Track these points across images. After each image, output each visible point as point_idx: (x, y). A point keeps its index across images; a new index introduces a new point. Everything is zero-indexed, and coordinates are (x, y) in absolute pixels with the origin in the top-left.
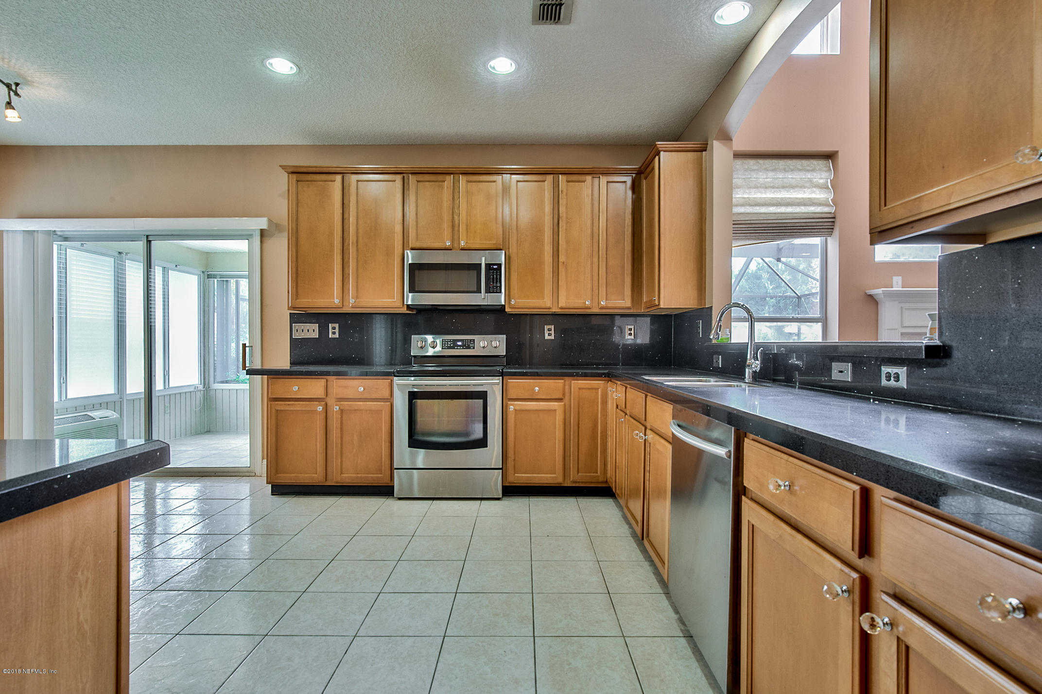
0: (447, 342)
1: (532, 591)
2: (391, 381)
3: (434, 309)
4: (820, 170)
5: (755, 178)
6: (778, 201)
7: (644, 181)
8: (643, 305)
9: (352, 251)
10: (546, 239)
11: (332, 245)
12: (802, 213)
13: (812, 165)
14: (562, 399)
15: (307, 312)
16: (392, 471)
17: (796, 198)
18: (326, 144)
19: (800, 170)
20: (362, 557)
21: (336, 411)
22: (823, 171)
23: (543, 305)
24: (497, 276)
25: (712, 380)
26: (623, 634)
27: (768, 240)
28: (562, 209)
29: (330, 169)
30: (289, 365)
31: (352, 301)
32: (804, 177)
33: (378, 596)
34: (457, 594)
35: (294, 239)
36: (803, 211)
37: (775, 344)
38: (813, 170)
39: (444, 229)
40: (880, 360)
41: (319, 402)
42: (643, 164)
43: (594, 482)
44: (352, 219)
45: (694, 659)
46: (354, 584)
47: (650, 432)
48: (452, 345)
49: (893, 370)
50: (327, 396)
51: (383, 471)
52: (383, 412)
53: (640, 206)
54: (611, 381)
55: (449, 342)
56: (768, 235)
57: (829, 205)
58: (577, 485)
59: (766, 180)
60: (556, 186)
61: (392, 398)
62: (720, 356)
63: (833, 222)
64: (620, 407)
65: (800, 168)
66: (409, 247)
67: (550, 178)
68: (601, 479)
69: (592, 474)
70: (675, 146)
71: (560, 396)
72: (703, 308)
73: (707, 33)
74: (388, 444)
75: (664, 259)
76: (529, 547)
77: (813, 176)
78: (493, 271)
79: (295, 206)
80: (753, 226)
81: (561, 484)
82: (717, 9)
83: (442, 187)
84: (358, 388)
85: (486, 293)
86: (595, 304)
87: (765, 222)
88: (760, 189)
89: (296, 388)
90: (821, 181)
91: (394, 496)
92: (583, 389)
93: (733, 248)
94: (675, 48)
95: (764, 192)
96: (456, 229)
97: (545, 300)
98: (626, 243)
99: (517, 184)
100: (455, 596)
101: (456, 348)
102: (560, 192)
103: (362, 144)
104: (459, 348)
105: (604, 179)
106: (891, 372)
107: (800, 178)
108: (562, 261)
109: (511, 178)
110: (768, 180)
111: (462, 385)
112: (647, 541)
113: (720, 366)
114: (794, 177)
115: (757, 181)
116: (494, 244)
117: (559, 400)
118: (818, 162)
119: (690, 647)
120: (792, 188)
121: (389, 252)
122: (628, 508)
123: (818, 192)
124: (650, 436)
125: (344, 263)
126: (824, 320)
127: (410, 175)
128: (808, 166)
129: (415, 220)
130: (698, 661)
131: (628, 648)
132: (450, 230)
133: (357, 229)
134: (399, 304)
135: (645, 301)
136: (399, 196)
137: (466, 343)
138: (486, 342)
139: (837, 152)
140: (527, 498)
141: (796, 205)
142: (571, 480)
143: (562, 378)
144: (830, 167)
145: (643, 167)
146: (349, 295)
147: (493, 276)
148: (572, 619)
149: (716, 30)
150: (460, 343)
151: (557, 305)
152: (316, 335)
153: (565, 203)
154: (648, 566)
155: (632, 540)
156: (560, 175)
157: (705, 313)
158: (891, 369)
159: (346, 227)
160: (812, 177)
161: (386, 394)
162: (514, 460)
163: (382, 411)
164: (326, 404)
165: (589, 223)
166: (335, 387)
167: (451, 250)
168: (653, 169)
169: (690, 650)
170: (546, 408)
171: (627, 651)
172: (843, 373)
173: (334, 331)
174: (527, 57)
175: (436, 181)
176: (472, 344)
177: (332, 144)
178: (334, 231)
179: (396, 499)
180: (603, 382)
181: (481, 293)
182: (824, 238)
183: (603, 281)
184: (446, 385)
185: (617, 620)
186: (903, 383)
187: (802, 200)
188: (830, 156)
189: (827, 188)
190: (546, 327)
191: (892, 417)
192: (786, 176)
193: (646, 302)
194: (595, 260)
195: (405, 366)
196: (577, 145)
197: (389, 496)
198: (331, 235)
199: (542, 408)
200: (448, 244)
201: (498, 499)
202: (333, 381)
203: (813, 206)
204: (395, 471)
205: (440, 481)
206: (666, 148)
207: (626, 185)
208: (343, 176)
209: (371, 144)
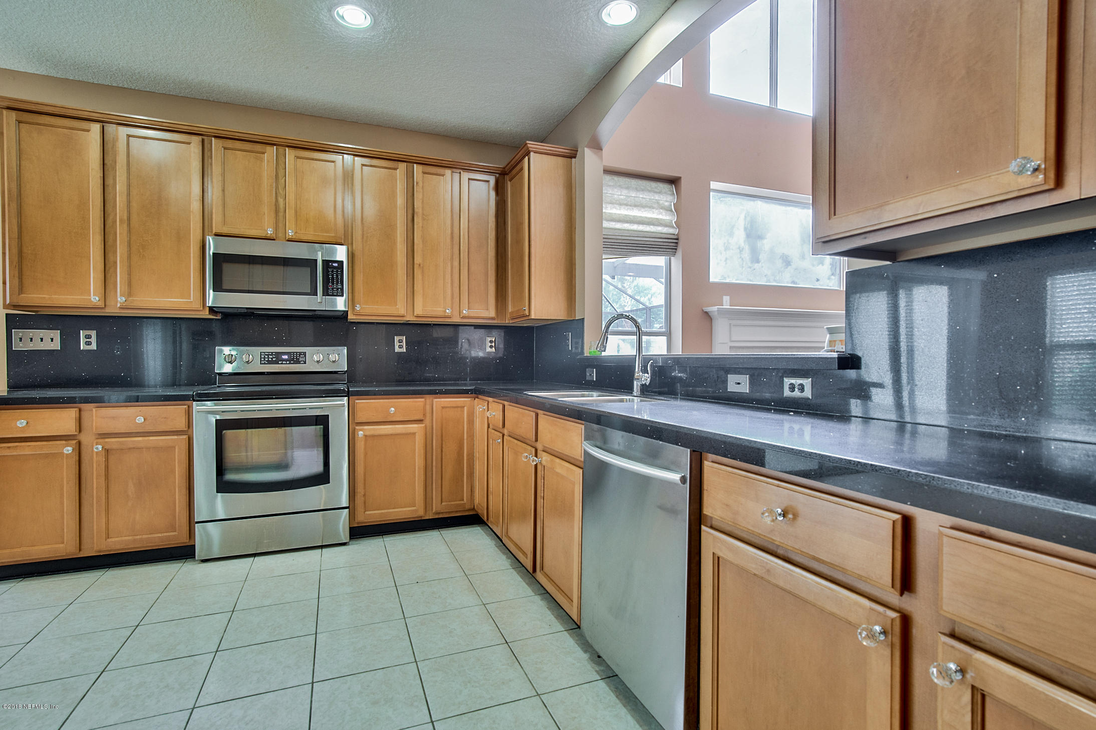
0: (268, 355)
1: (415, 659)
2: (189, 407)
3: (250, 314)
4: (665, 193)
5: (610, 194)
6: (630, 218)
7: (509, 182)
8: (508, 316)
9: (120, 231)
10: (398, 235)
11: (85, 219)
12: (651, 232)
13: (658, 188)
14: (423, 420)
15: (39, 313)
16: (192, 525)
17: (646, 218)
18: (71, 78)
19: (650, 191)
20: (155, 657)
21: (97, 452)
22: (668, 194)
23: (395, 313)
24: (337, 276)
25: (595, 394)
26: (537, 693)
27: (621, 255)
28: (417, 204)
29: (80, 113)
30: (6, 388)
31: (121, 299)
32: (652, 198)
33: (191, 714)
34: (314, 684)
35: (14, 205)
36: (652, 231)
37: (660, 357)
38: (660, 193)
39: (265, 214)
40: (782, 371)
41: (65, 440)
42: (508, 164)
43: (460, 511)
44: (120, 187)
45: (620, 705)
46: (146, 704)
47: (545, 454)
48: (274, 359)
49: (798, 381)
50: (80, 431)
51: (177, 528)
52: (177, 450)
53: (504, 210)
54: (478, 398)
55: (271, 355)
56: (622, 250)
57: (673, 227)
58: (441, 516)
59: (620, 197)
60: (410, 176)
61: (190, 430)
62: (595, 370)
63: (677, 243)
64: (493, 425)
65: (649, 189)
66: (212, 232)
67: (402, 166)
68: (467, 507)
69: (458, 502)
70: (545, 148)
71: (420, 417)
72: (574, 320)
73: (591, 29)
74: (185, 491)
75: (535, 267)
76: (397, 600)
77: (660, 197)
78: (332, 270)
79: (14, 159)
80: (610, 241)
81: (421, 517)
82: (605, 5)
83: (262, 160)
84: (135, 419)
85: (323, 296)
86: (456, 313)
87: (620, 237)
88: (615, 205)
89: (22, 423)
90: (667, 204)
91: (195, 557)
92: (447, 407)
93: (603, 261)
94: (557, 40)
95: (618, 208)
96: (281, 214)
97: (397, 307)
98: (489, 247)
99: (362, 168)
100: (312, 687)
101: (280, 362)
102: (415, 184)
103: (133, 88)
104: (284, 362)
105: (466, 176)
106: (795, 383)
107: (649, 199)
108: (418, 263)
109: (354, 160)
110: (622, 197)
111: (295, 409)
112: (543, 575)
113: (595, 379)
114: (645, 197)
115: (611, 196)
116: (332, 237)
117: (420, 421)
118: (664, 185)
119: (612, 691)
120: (642, 207)
121: (181, 237)
122: (510, 538)
123: (664, 213)
124: (545, 458)
125: (106, 246)
126: (668, 334)
127: (213, 138)
128: (656, 188)
129: (221, 198)
130: (625, 706)
131: (547, 709)
132: (273, 215)
133: (129, 202)
134: (197, 305)
135: (510, 311)
136: (196, 164)
137: (294, 356)
138: (321, 355)
139: (680, 178)
140: (380, 538)
141: (646, 224)
142: (434, 511)
143: (421, 396)
144: (673, 191)
145: (507, 167)
146: (116, 292)
147: (333, 275)
148: (473, 686)
149: (600, 29)
150: (286, 357)
151: (411, 313)
152: (56, 345)
153: (421, 196)
154: (540, 601)
155: (515, 573)
156: (415, 165)
157: (575, 326)
158: (795, 381)
159: (109, 197)
160: (659, 199)
161: (181, 424)
162: (364, 495)
163: (175, 447)
164: (80, 443)
165: (449, 222)
166: (94, 418)
167: (274, 240)
168: (522, 169)
169: (612, 694)
170: (403, 432)
171: (548, 713)
172: (740, 385)
173: (88, 341)
174: (387, 12)
175: (252, 152)
176: (302, 358)
177: (81, 79)
178: (89, 200)
179: (198, 562)
180: (469, 399)
181: (317, 295)
182: (669, 257)
183: (465, 288)
184: (272, 410)
185: (525, 675)
186: (808, 393)
187: (651, 220)
188: (673, 181)
189: (671, 211)
190: (397, 338)
191: (796, 427)
192: (638, 196)
193: (512, 312)
194: (456, 263)
195: (206, 387)
196: (431, 134)
197: (187, 559)
198: (83, 205)
199: (399, 432)
200: (270, 232)
201: (344, 544)
202: (92, 410)
203: (661, 227)
204: (196, 525)
205: (265, 531)
206: (536, 148)
207: (489, 185)
208: (103, 126)
209: (148, 90)
